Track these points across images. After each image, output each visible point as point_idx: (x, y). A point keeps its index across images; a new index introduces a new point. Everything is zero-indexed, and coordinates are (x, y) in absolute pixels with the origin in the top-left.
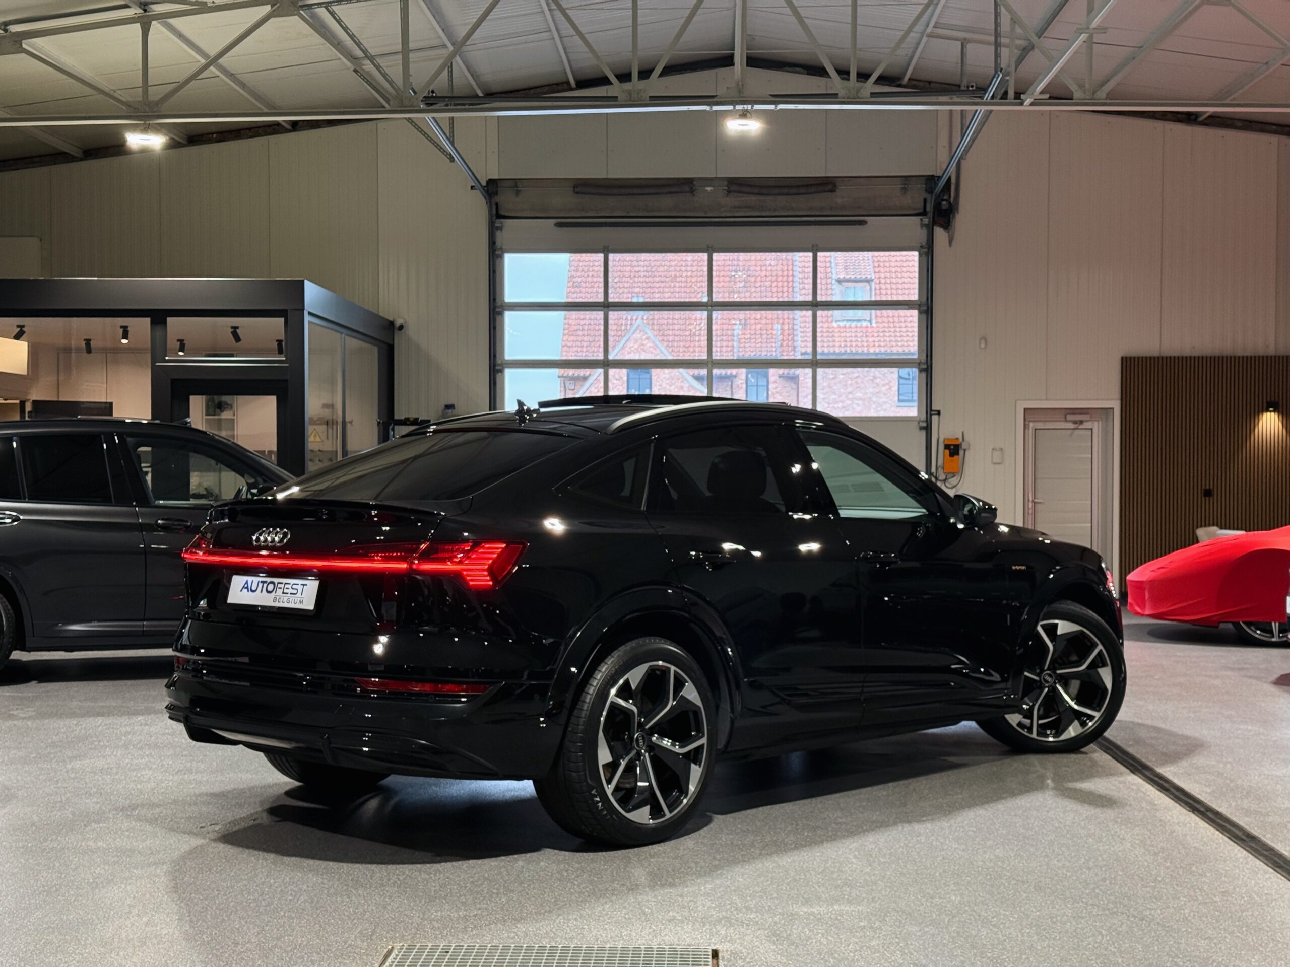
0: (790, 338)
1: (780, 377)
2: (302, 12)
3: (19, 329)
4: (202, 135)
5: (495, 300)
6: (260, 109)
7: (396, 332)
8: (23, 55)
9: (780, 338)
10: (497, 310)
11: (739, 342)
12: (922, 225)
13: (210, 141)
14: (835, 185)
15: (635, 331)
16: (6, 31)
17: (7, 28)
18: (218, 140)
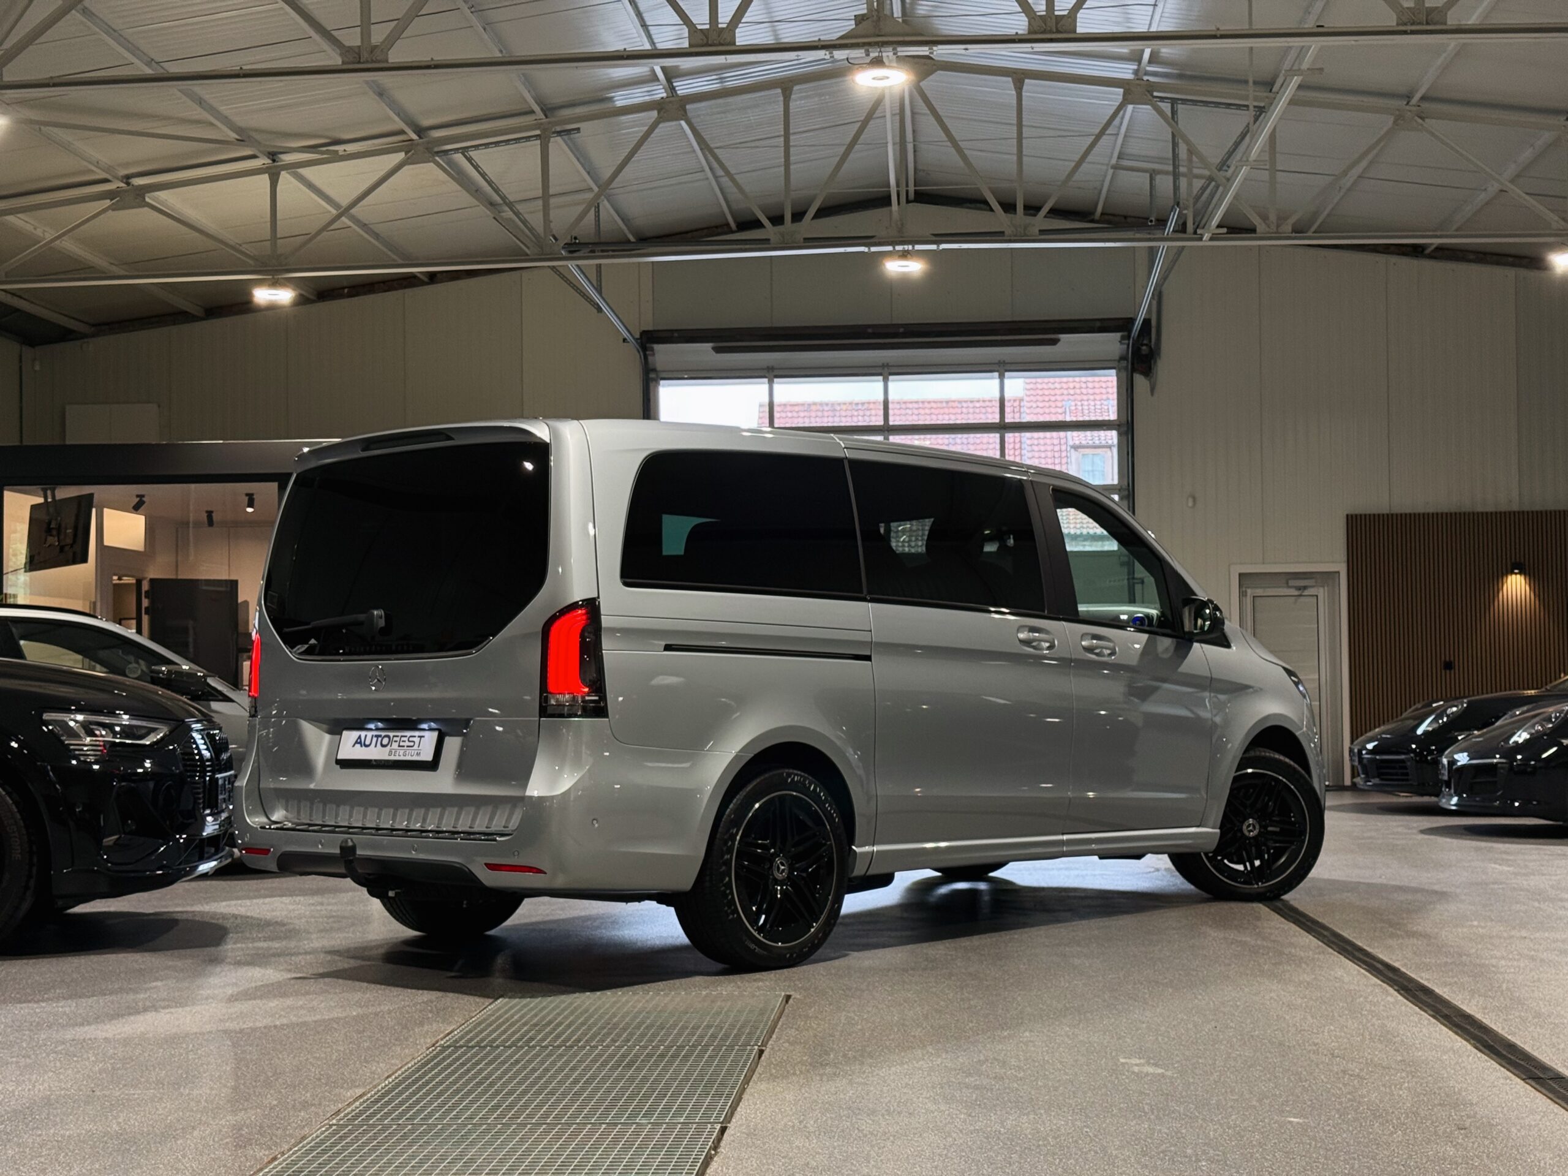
2: (437, 158)
3: (138, 499)
4: (333, 290)
6: (394, 260)
8: (146, 209)
13: (341, 296)
16: (128, 184)
17: (130, 181)
18: (350, 295)
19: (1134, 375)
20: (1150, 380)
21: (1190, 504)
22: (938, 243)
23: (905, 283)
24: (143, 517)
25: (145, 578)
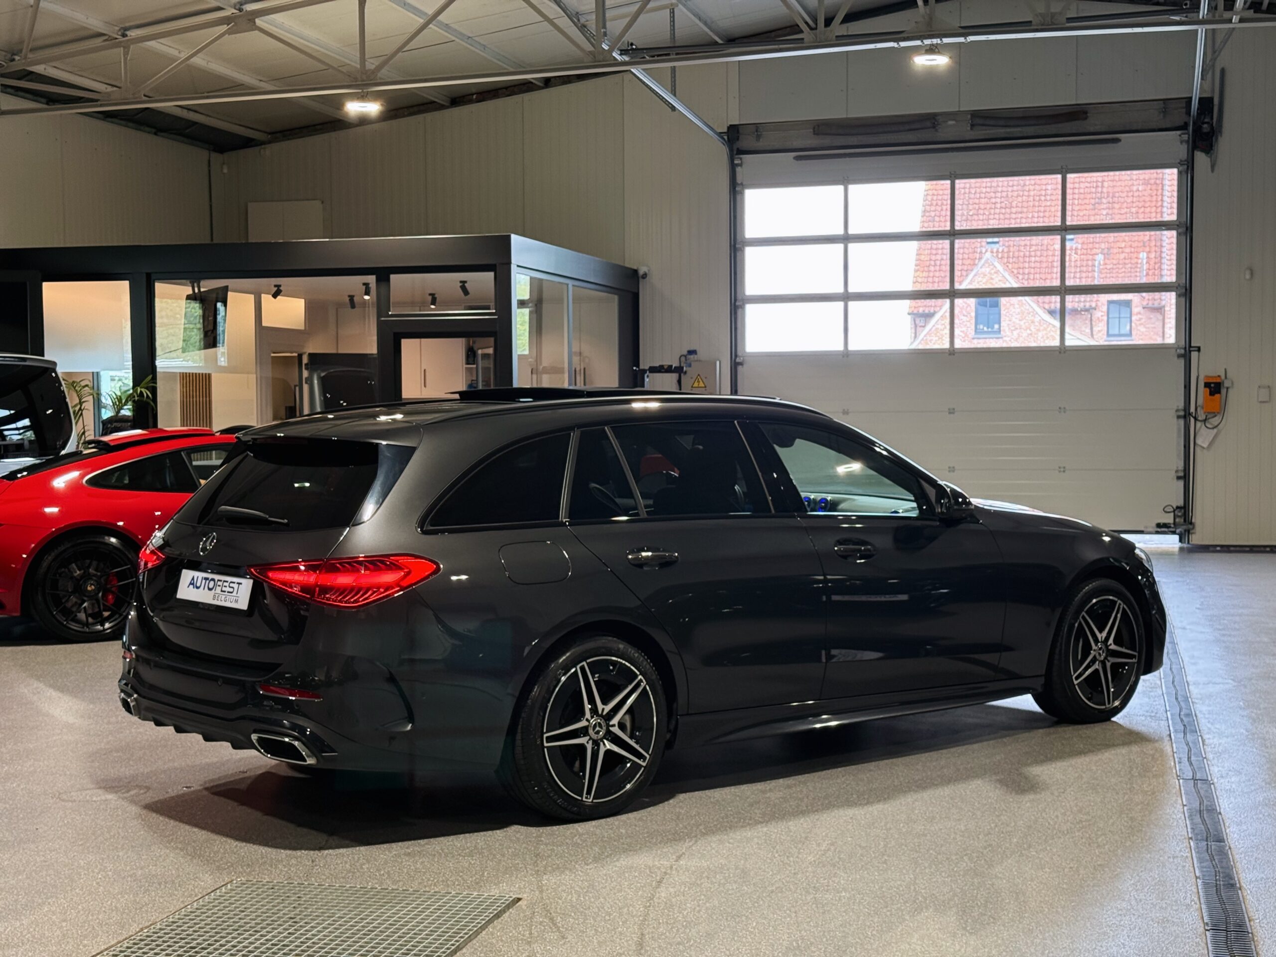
0: (1157, 267)
1: (1144, 308)
3: (276, 289)
4: (464, 97)
5: (734, 236)
7: (641, 280)
8: (257, 32)
9: (1145, 267)
10: (735, 246)
11: (1100, 272)
12: (1182, 141)
13: (471, 102)
14: (1086, 113)
15: (984, 265)
16: (240, 10)
17: (244, 7)
18: (478, 101)
19: (1196, 152)
20: (1211, 157)
21: (1248, 277)
22: (965, 35)
23: (931, 76)
24: (303, 301)
25: (305, 353)
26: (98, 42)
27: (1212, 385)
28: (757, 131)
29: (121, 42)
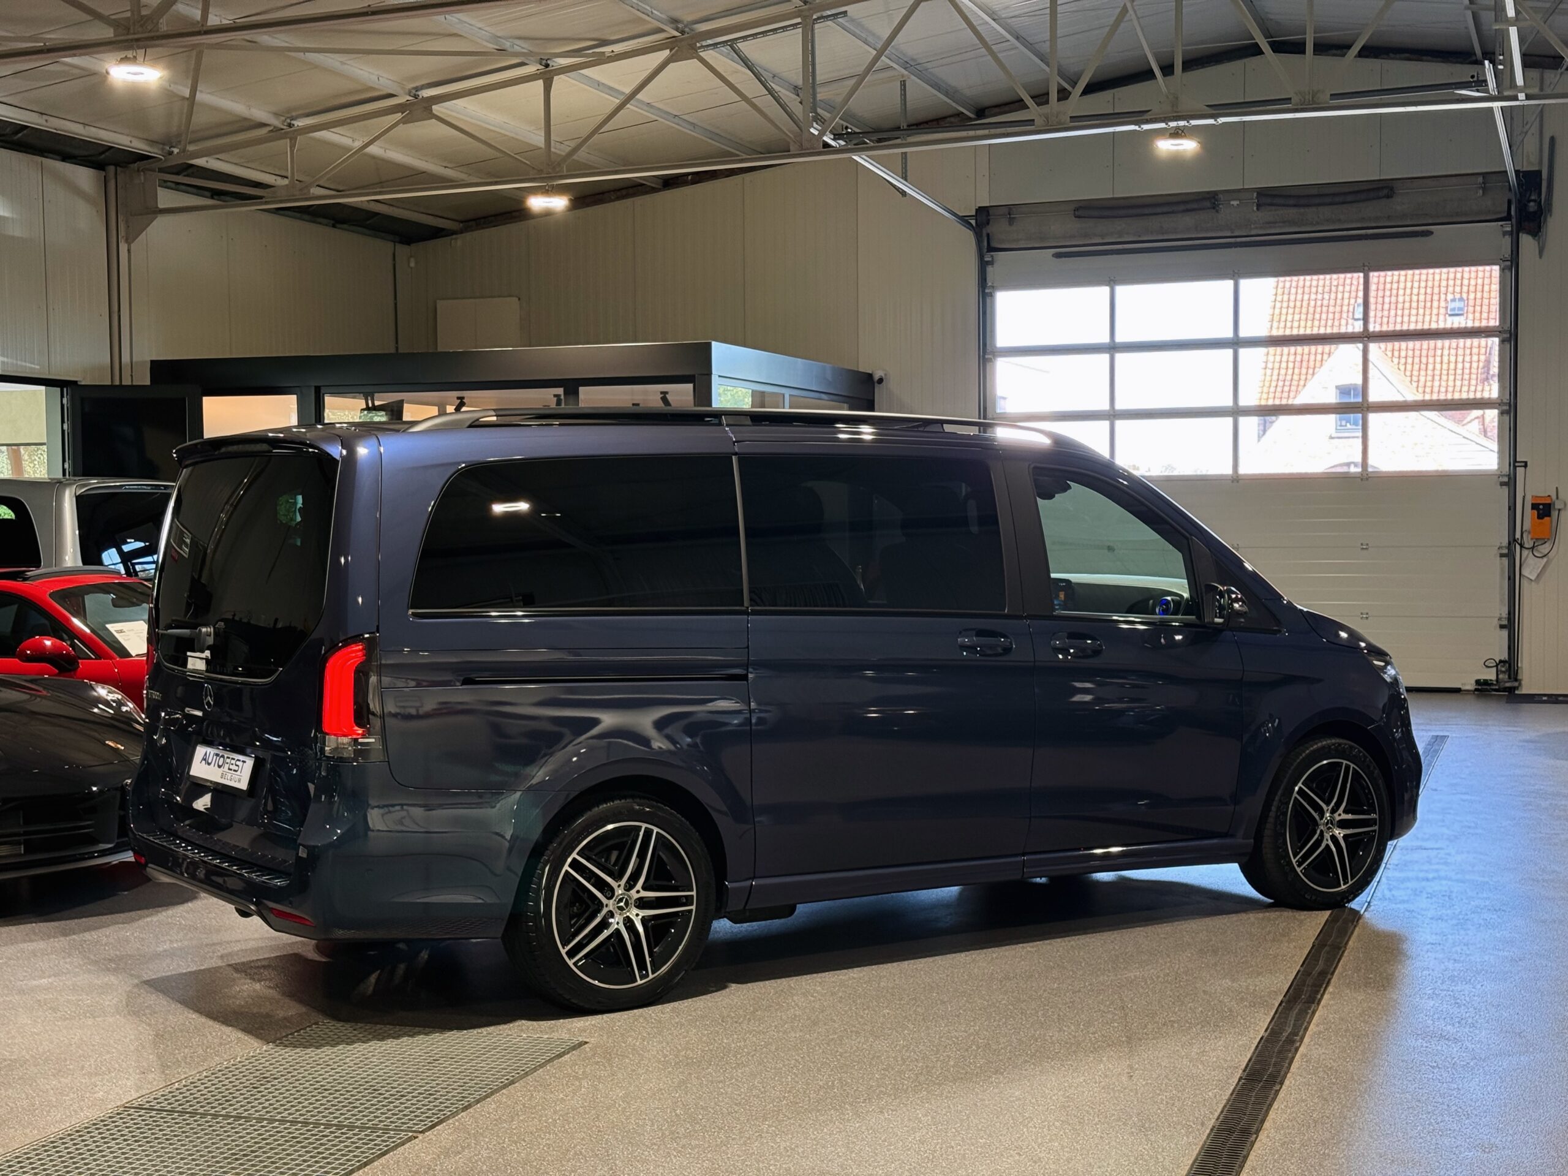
3: (459, 401)
4: (677, 178)
5: (985, 345)
7: (876, 384)
8: (433, 122)
10: (987, 356)
12: (1505, 233)
13: (685, 184)
14: (1392, 189)
16: (416, 96)
17: (419, 93)
18: (694, 182)
19: (1521, 238)
20: (1538, 241)
22: (1214, 116)
26: (263, 131)
27: (1541, 507)
28: (1009, 214)
29: (287, 133)
